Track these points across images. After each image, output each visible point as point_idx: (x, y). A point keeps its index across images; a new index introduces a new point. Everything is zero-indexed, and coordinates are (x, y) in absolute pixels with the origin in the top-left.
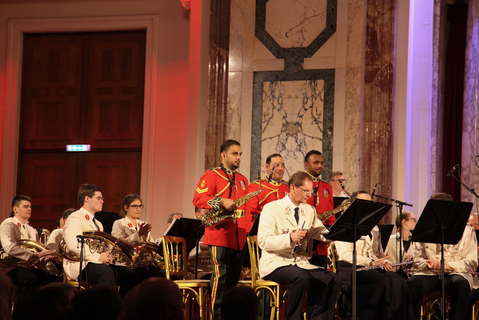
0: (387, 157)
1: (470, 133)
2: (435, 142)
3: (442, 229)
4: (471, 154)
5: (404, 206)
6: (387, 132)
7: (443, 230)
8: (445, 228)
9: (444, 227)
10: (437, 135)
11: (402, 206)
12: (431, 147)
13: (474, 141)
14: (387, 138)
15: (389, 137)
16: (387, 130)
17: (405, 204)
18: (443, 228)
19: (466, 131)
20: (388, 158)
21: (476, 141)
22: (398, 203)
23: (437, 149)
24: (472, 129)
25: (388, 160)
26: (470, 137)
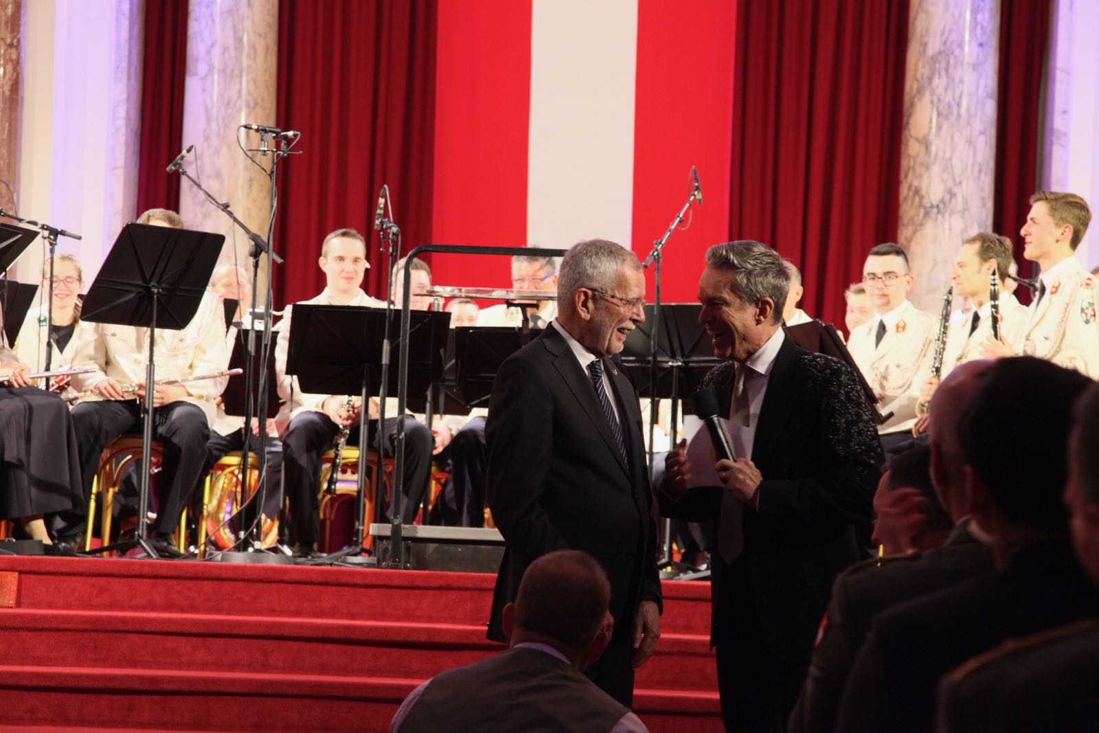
0: (7, 125)
1: (204, 79)
2: (124, 96)
3: (153, 293)
4: (205, 130)
5: (60, 237)
6: (7, 64)
7: (155, 296)
8: (160, 290)
9: (158, 289)
10: (129, 79)
11: (55, 239)
12: (115, 107)
13: (212, 100)
14: (9, 79)
15: (13, 75)
16: (7, 57)
17: (63, 233)
18: (156, 291)
19: (196, 74)
20: (10, 125)
21: (218, 100)
22: (46, 229)
23: (128, 114)
24: (209, 70)
25: (10, 131)
26: (204, 91)
